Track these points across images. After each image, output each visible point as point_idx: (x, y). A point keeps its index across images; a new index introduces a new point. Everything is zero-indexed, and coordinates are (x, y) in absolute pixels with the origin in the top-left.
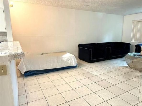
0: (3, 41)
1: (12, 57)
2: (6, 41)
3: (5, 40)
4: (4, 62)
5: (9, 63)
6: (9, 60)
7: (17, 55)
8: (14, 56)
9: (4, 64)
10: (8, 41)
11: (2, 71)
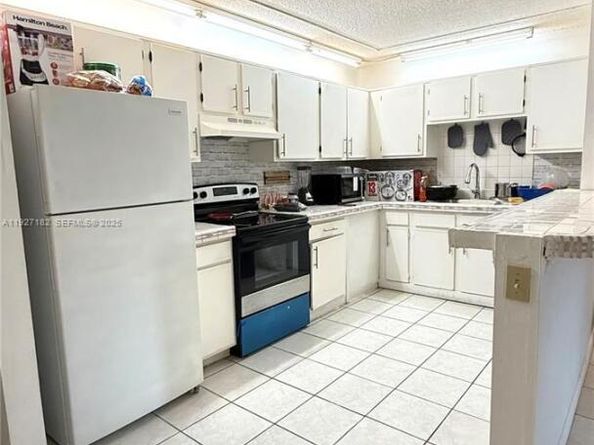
0: (566, 188)
1: (557, 247)
2: (576, 185)
3: (573, 184)
4: (524, 258)
5: (544, 266)
6: (544, 253)
7: (575, 243)
8: (562, 245)
9: (525, 264)
10: (581, 187)
11: (516, 286)
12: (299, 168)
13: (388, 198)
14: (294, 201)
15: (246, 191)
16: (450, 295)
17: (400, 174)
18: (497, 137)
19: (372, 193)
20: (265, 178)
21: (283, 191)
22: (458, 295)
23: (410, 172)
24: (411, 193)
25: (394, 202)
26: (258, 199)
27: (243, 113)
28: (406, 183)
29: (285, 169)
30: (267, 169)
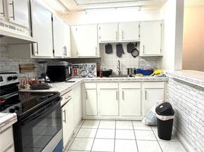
12: (40, 63)
13: (84, 76)
14: (43, 83)
15: (9, 79)
16: (117, 118)
17: (90, 65)
18: (125, 50)
19: (76, 74)
20: (20, 69)
21: (32, 76)
22: (120, 117)
23: (95, 64)
24: (96, 74)
25: (87, 78)
26: (18, 83)
27: (8, 20)
28: (93, 69)
29: (31, 63)
30: (21, 63)
